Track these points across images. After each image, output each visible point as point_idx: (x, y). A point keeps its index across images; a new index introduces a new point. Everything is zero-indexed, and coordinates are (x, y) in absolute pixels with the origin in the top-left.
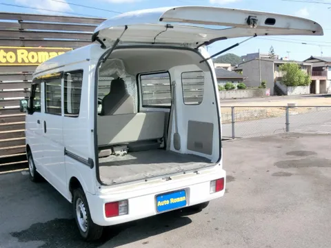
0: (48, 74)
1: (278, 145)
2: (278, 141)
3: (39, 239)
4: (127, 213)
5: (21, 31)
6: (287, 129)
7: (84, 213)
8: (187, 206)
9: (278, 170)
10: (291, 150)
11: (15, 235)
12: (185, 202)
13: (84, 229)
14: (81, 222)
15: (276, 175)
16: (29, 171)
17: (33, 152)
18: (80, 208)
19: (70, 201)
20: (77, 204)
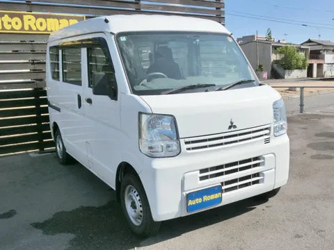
1: (303, 126)
6: (301, 111)
9: (315, 152)
10: (319, 132)
15: (313, 157)
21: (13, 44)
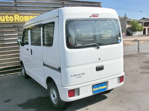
0: (30, 26)
1: (138, 58)
2: (137, 56)
3: (32, 108)
4: (79, 95)
5: (16, 6)
6: (139, 51)
7: (56, 95)
8: (107, 90)
9: (142, 71)
10: (145, 61)
11: (20, 105)
12: (106, 88)
13: (55, 103)
14: (53, 99)
15: (141, 73)
16: (22, 73)
17: (24, 64)
18: (52, 92)
19: (46, 88)
20: (51, 90)
21: (10, 27)
